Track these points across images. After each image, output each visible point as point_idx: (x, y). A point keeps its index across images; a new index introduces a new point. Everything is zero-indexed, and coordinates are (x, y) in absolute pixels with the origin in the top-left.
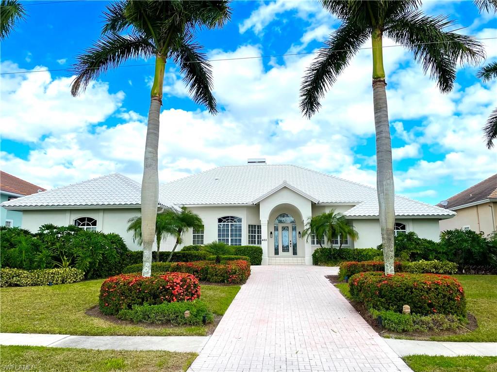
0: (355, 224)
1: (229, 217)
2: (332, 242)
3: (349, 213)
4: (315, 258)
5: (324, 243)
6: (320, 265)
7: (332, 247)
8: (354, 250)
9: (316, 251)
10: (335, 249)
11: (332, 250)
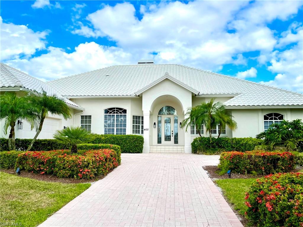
0: (233, 114)
1: (114, 108)
2: (211, 132)
3: (228, 104)
4: (194, 146)
5: (203, 133)
6: (198, 154)
7: (210, 136)
8: (233, 139)
9: (195, 140)
10: (213, 139)
11: (211, 139)
